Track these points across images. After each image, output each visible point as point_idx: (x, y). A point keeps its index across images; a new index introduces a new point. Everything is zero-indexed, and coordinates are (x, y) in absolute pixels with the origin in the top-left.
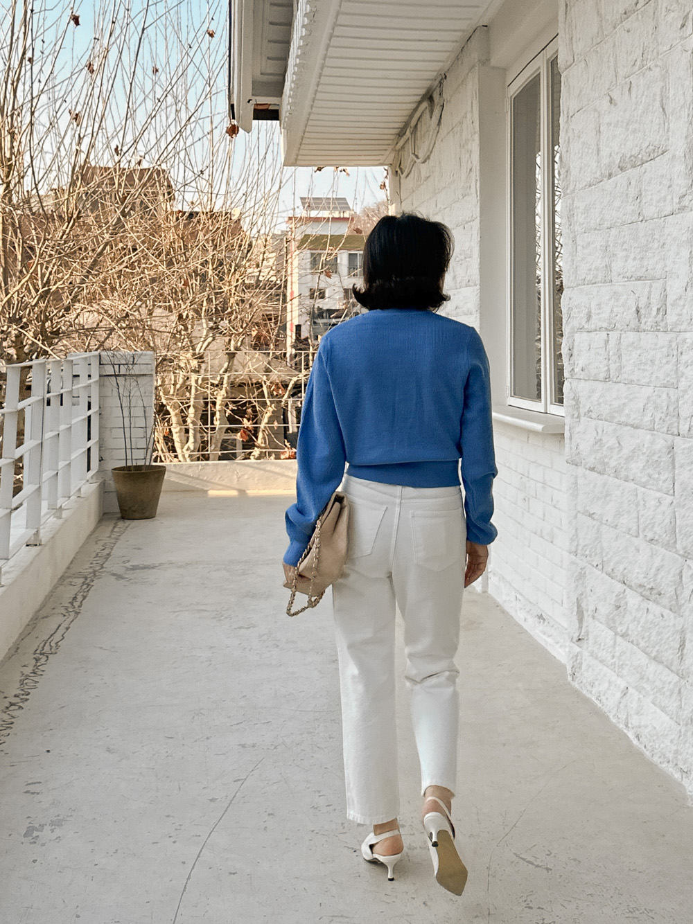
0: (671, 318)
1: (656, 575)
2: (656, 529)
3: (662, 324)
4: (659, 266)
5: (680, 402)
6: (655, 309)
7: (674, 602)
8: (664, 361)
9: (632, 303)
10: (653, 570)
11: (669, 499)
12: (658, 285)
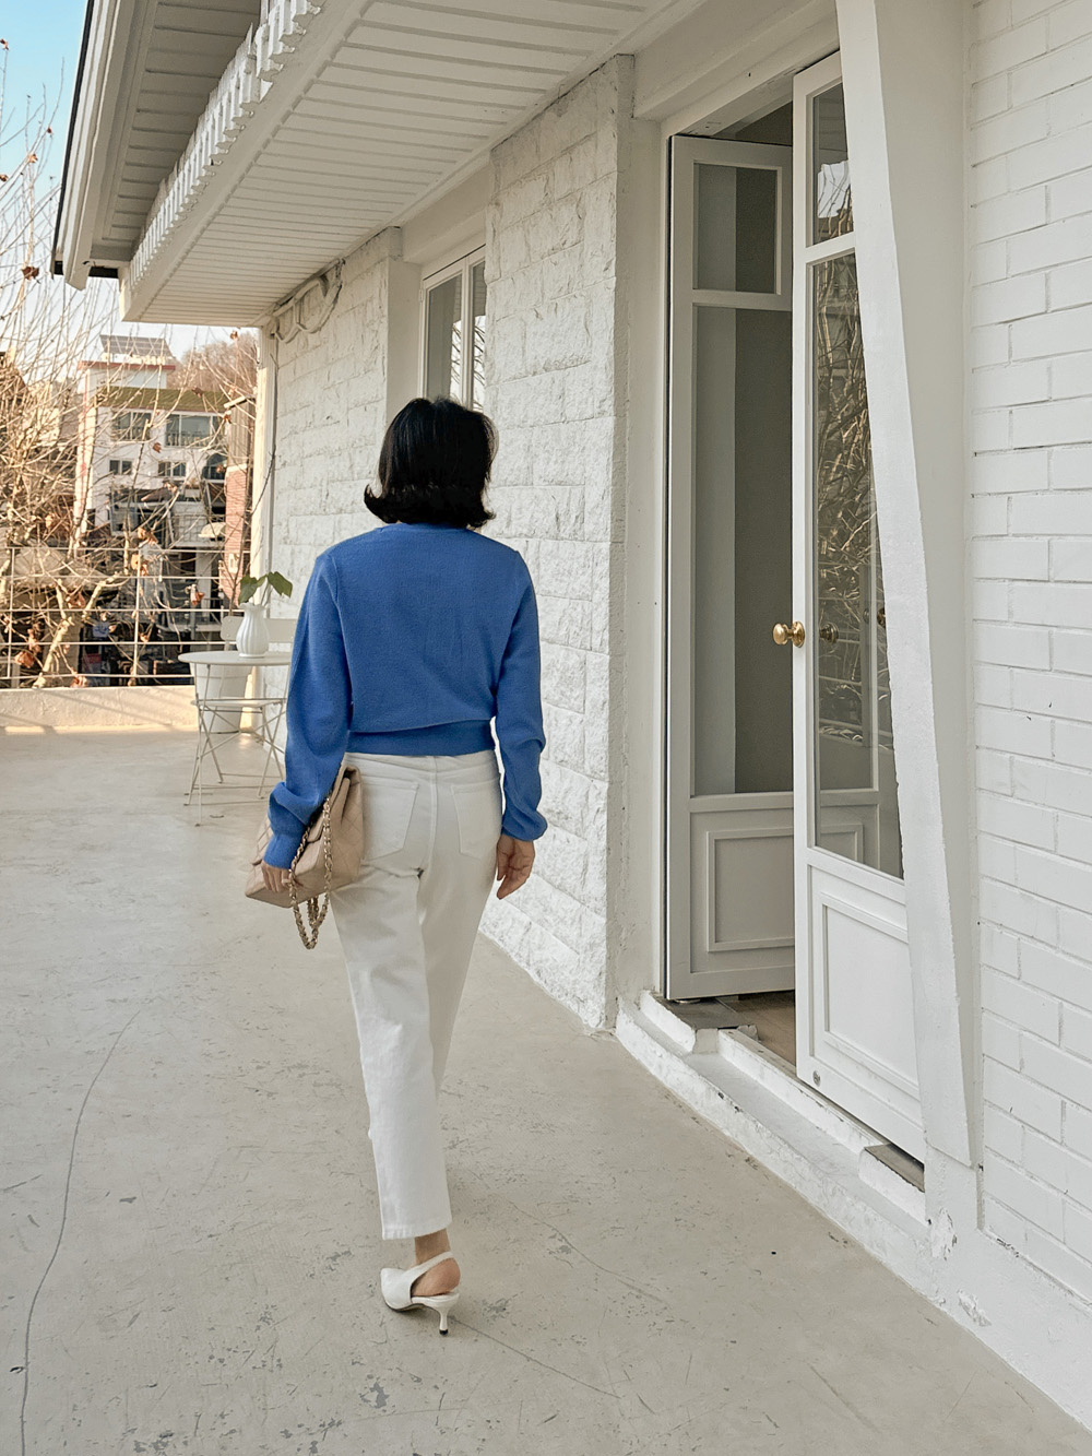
0: (588, 527)
1: (564, 798)
2: (567, 750)
3: (580, 533)
4: (578, 472)
5: (594, 615)
6: (573, 517)
7: (579, 825)
8: (580, 572)
9: (552, 508)
10: (562, 794)
11: (580, 717)
12: (577, 491)
